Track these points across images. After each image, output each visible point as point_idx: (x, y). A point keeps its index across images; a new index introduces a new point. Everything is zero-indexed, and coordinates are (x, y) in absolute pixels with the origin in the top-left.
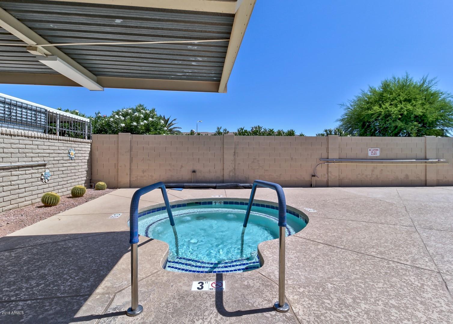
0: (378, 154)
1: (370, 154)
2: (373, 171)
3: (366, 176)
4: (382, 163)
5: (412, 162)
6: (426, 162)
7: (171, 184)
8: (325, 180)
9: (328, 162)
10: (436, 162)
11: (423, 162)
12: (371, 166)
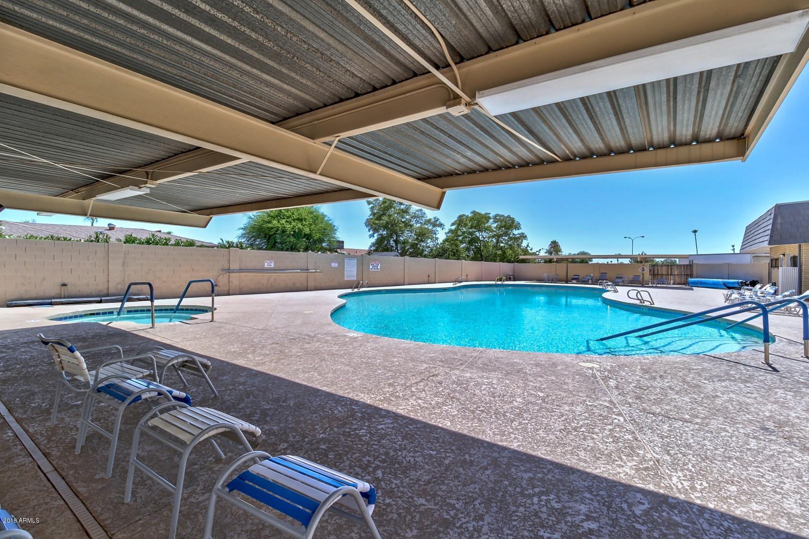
0: (272, 265)
1: (266, 266)
2: (268, 280)
3: (263, 284)
4: (275, 273)
5: (298, 273)
6: (307, 273)
8: (227, 289)
9: (229, 273)
10: (314, 272)
11: (305, 273)
12: (266, 275)
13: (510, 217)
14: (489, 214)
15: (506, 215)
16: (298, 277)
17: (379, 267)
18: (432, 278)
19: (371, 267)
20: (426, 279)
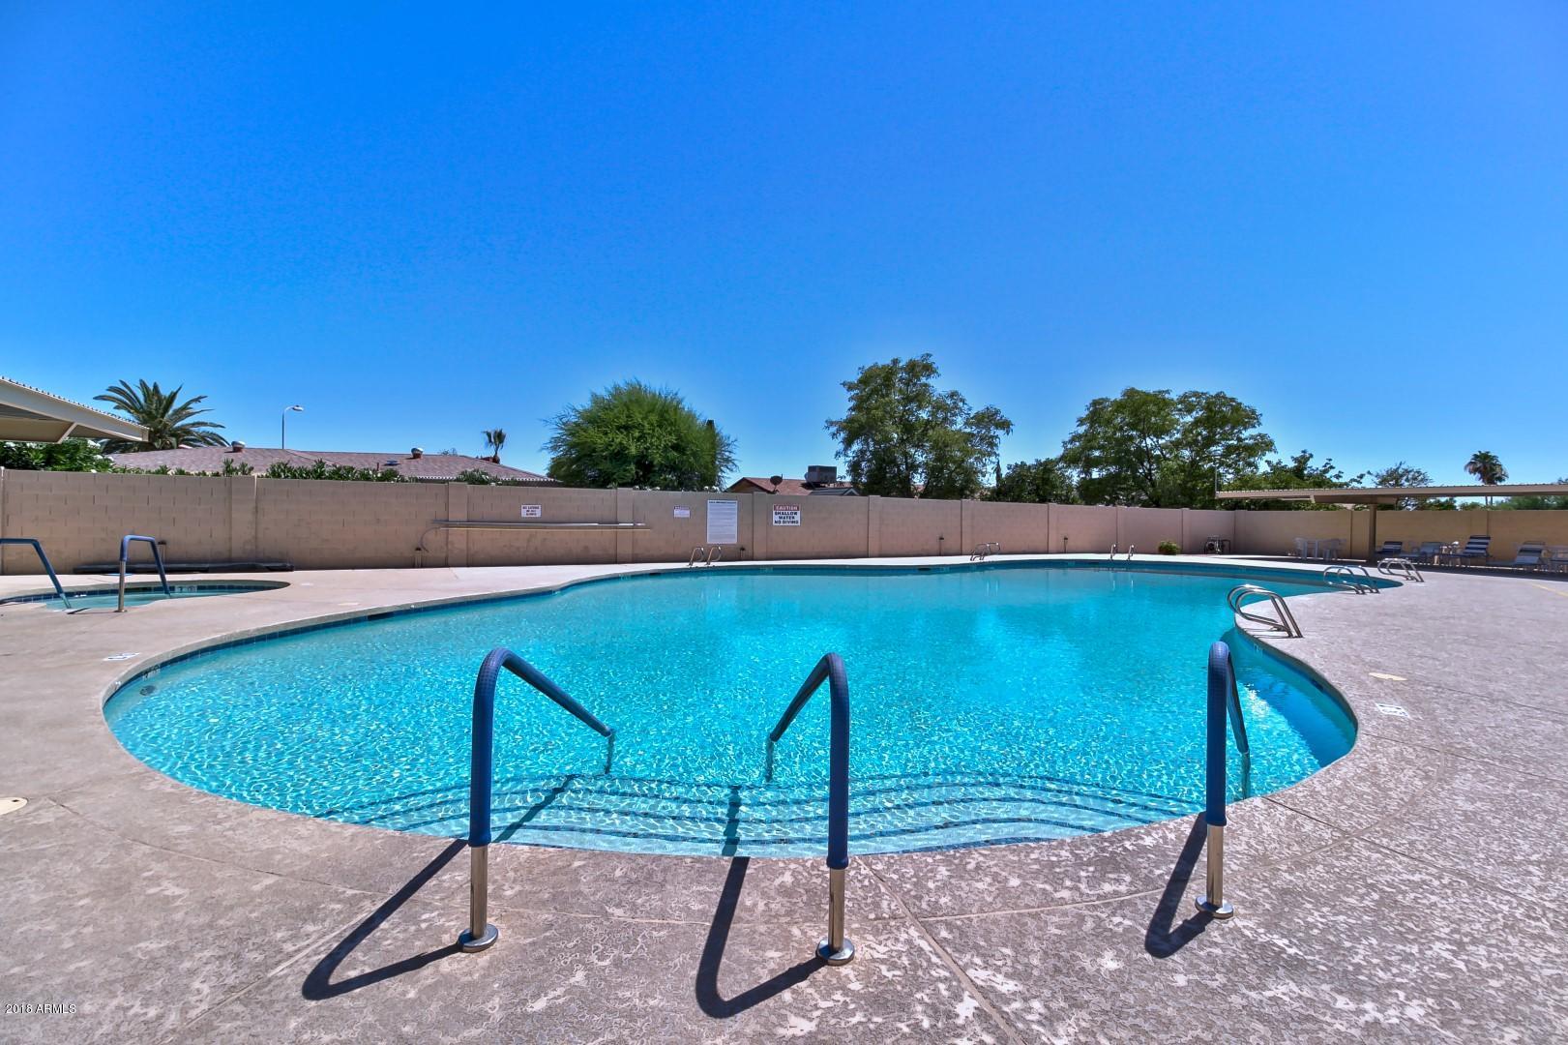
0: (538, 513)
1: (524, 514)
2: (529, 541)
3: (518, 548)
4: (545, 528)
5: (595, 527)
6: (616, 528)
7: (106, 567)
8: (444, 555)
9: (447, 526)
10: (632, 527)
11: (610, 528)
12: (525, 532)
13: (1224, 397)
14: (1168, 392)
15: (1213, 394)
16: (598, 537)
17: (797, 518)
18: (951, 542)
19: (776, 518)
20: (934, 545)
